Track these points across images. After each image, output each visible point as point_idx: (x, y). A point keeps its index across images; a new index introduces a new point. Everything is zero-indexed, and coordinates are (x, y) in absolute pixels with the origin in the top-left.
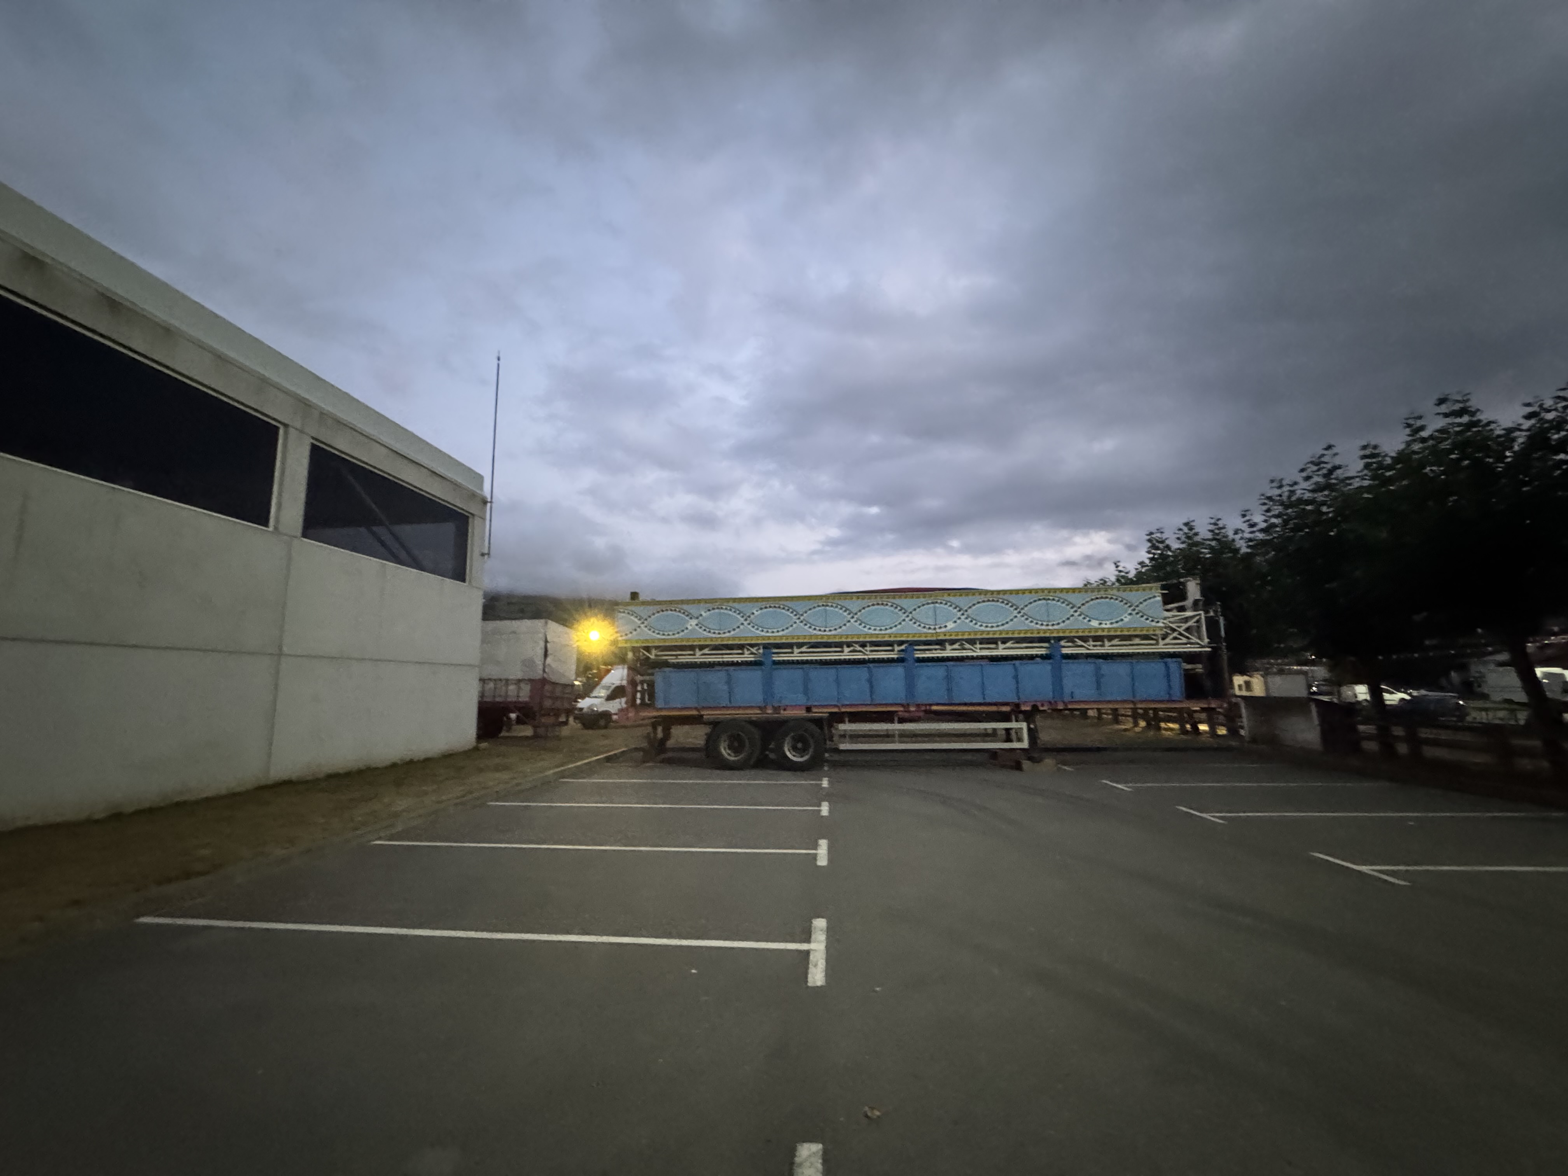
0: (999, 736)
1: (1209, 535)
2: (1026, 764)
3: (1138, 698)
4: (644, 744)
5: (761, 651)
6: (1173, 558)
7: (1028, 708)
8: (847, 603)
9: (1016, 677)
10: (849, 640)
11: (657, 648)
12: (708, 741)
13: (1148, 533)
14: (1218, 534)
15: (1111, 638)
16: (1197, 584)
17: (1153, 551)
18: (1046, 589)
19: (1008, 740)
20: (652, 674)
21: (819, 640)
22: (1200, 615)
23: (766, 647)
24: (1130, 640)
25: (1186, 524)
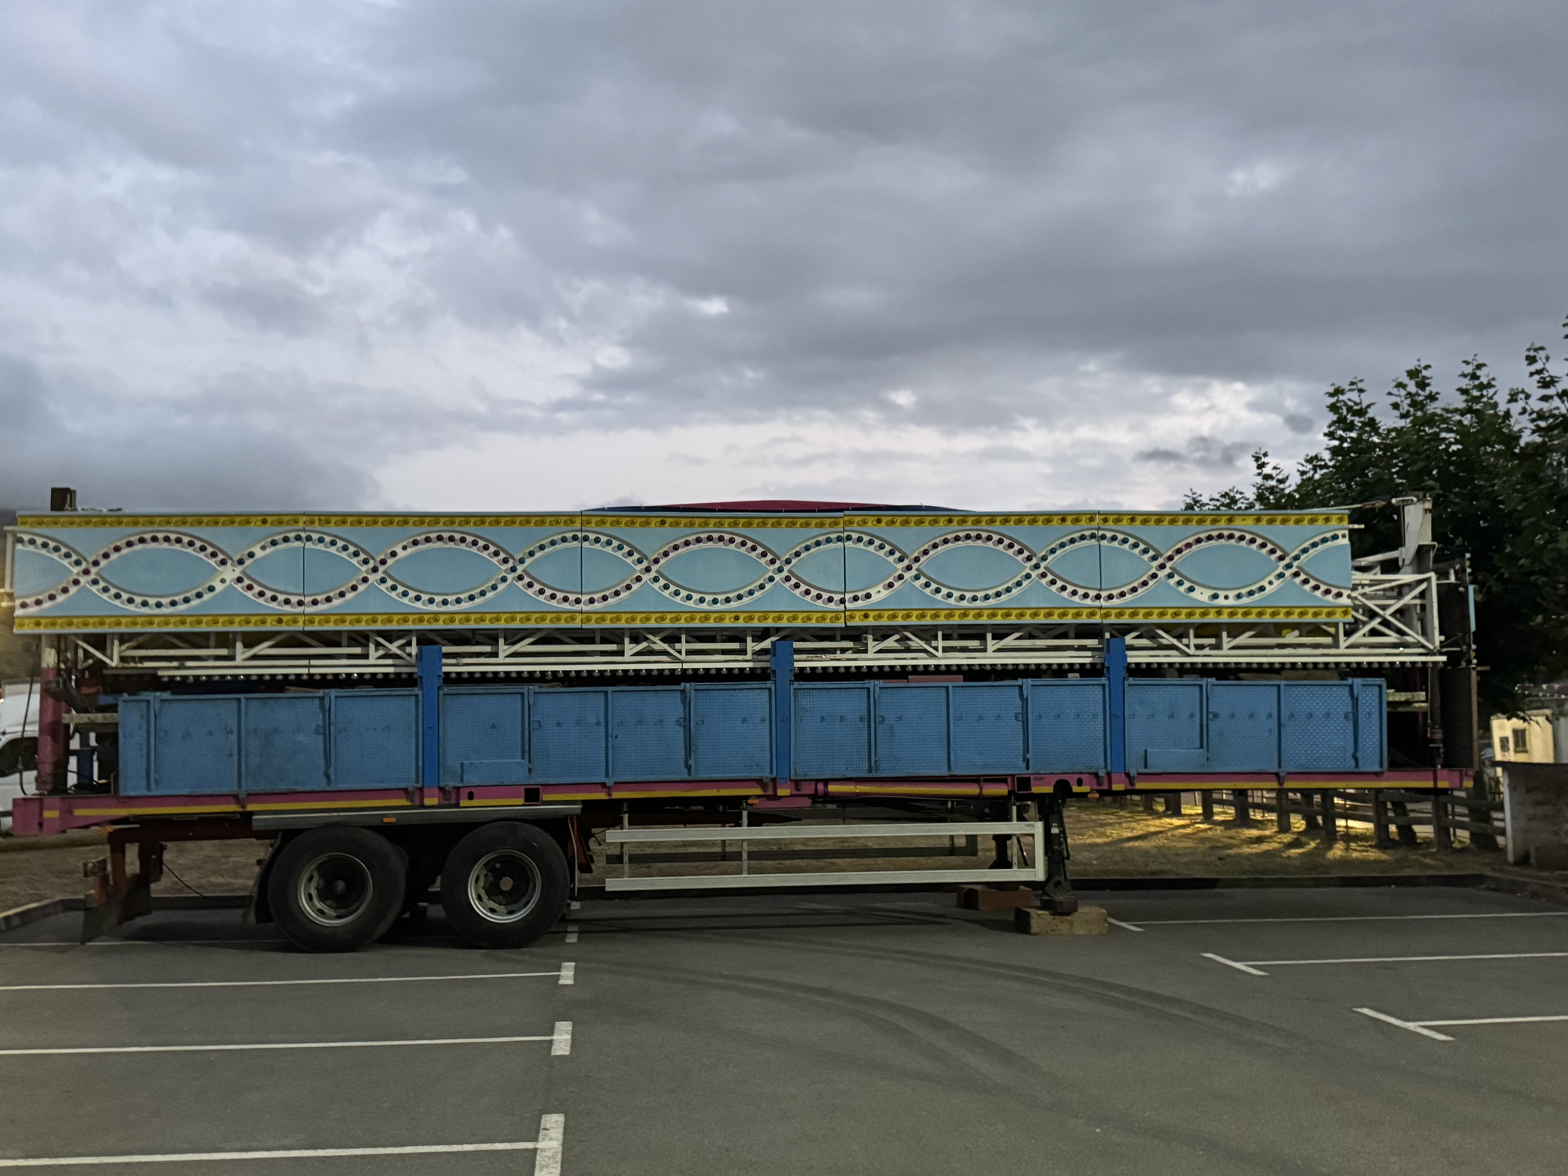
0: (980, 853)
1: (1460, 402)
2: (1040, 919)
3: (1288, 767)
4: (90, 890)
5: (414, 650)
6: (1381, 450)
7: (1049, 789)
8: (634, 535)
9: (1024, 718)
10: (637, 624)
11: (123, 638)
12: (263, 879)
13: (1331, 390)
14: (1477, 400)
15: (1235, 630)
16: (1426, 511)
17: (1340, 432)
18: (1099, 513)
19: (1003, 862)
20: (113, 708)
21: (562, 625)
22: (1428, 580)
23: (426, 639)
24: (1279, 635)
25: (1413, 374)
